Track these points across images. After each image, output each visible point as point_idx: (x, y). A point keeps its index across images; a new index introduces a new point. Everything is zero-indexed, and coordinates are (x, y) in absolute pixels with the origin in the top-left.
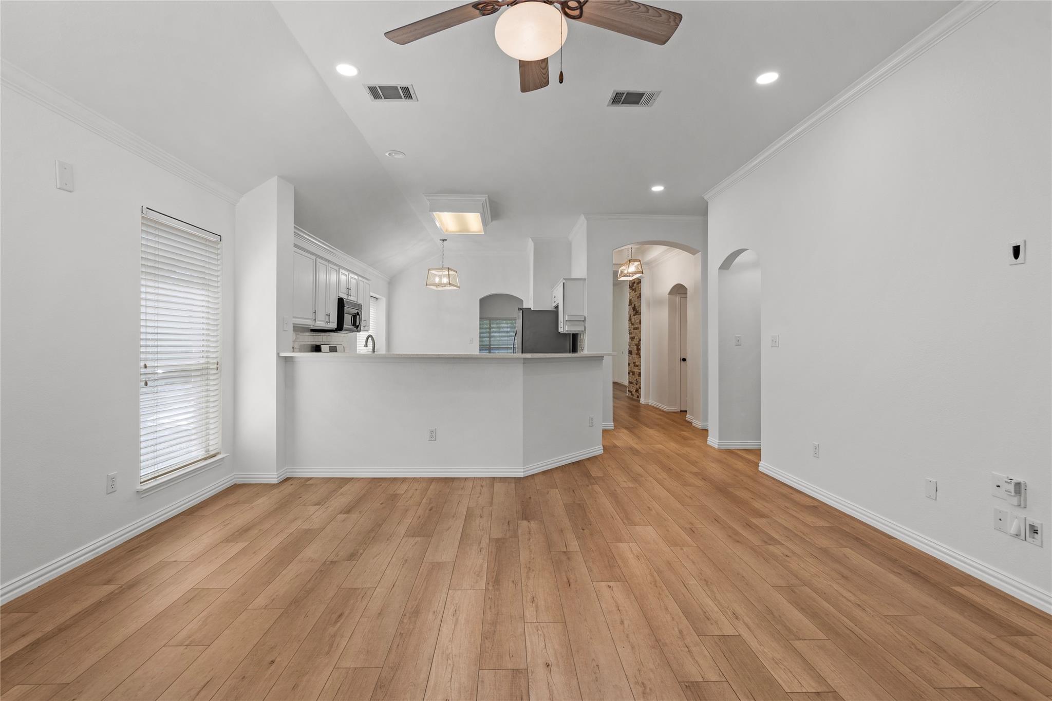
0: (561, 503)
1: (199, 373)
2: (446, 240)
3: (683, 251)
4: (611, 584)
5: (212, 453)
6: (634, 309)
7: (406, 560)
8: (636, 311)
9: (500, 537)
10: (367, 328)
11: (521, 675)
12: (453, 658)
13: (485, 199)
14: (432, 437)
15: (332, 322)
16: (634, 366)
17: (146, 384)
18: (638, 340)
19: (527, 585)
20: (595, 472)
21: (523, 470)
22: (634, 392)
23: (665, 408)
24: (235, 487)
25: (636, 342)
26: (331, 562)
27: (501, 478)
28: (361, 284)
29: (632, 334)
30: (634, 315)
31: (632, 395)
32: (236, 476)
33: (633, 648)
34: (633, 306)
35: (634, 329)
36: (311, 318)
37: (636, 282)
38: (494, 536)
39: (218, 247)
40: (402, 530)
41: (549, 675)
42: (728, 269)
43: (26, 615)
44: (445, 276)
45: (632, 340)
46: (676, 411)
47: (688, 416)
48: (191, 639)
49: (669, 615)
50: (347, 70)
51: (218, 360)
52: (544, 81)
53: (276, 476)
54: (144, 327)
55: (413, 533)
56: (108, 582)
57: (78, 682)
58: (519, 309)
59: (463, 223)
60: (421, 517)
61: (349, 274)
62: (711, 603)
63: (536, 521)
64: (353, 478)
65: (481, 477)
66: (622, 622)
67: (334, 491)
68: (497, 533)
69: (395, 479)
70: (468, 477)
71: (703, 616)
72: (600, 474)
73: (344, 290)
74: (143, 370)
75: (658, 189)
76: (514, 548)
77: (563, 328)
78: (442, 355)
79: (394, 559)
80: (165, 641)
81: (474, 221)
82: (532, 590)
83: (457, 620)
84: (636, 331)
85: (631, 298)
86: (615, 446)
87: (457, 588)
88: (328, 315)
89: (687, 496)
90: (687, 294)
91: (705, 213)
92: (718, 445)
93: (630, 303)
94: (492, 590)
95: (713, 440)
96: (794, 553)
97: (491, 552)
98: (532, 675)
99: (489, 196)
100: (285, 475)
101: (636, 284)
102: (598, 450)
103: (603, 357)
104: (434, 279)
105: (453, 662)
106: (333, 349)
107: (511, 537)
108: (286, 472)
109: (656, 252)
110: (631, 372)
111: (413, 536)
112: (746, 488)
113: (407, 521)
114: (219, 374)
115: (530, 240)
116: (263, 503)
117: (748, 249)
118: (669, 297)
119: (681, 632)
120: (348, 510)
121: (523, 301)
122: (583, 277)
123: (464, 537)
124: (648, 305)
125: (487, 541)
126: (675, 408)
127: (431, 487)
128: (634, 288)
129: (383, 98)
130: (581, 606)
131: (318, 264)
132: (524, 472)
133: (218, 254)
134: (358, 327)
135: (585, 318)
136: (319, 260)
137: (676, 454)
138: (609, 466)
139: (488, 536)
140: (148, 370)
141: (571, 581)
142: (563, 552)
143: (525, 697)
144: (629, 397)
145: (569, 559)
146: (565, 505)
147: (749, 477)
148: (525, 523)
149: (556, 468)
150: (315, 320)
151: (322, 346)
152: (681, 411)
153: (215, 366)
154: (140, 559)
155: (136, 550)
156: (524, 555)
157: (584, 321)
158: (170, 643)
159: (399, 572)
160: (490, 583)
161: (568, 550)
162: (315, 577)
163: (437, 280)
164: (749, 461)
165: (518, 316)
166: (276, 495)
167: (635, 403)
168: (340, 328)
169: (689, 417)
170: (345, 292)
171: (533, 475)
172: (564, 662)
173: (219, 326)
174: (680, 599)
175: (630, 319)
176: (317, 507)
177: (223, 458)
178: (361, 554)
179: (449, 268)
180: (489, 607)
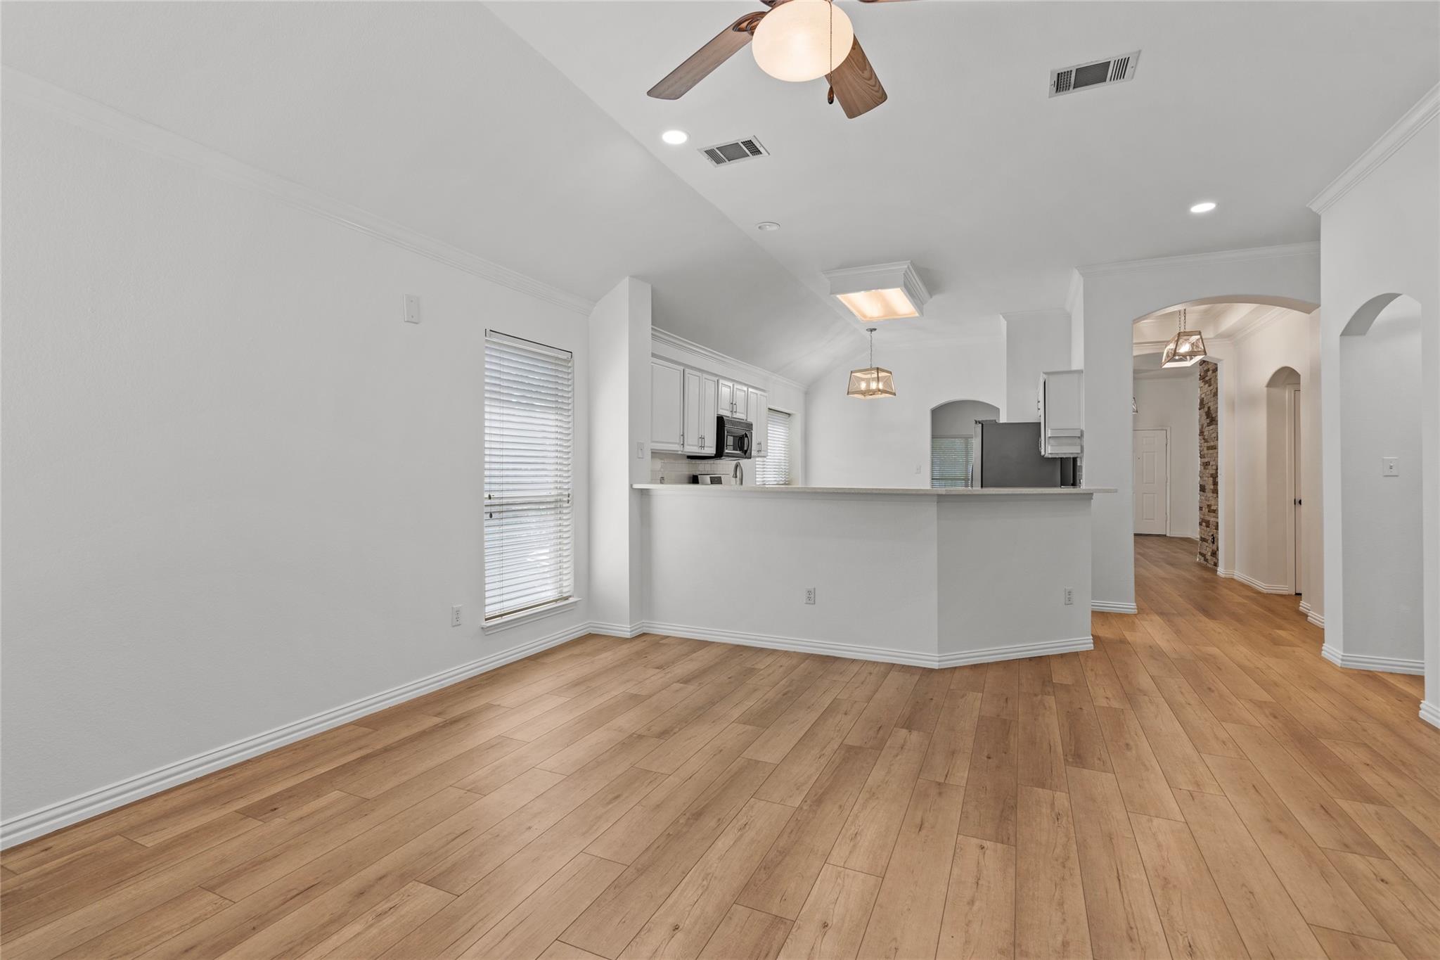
0: (976, 713)
1: (552, 506)
2: (875, 329)
3: (1289, 310)
4: (987, 844)
5: (565, 595)
6: (1208, 414)
7: (721, 751)
8: (1211, 418)
9: (856, 745)
10: (762, 453)
11: (782, 926)
12: (710, 880)
13: (906, 267)
14: (809, 598)
15: (707, 447)
16: (1209, 511)
17: (491, 516)
18: (1214, 467)
19: (857, 816)
20: (1062, 675)
21: (938, 659)
22: (1209, 556)
23: (1262, 586)
24: (591, 636)
25: (1211, 470)
26: (639, 735)
27: (904, 666)
28: (752, 397)
29: (1204, 457)
30: (1209, 425)
31: (1206, 560)
32: (591, 625)
33: (967, 942)
34: (1206, 409)
35: (1209, 448)
36: (678, 442)
37: (1211, 369)
38: (849, 742)
39: (570, 365)
40: (736, 713)
41: (820, 938)
42: (1365, 334)
43: (371, 730)
44: (873, 379)
45: (1205, 468)
46: (1281, 593)
47: (1303, 603)
48: (473, 786)
49: (1060, 914)
50: (675, 137)
51: (570, 492)
52: (879, 94)
53: (629, 630)
54: (488, 457)
55: (745, 720)
56: (438, 714)
57: (375, 800)
58: (976, 422)
59: (886, 304)
60: (768, 701)
61: (733, 385)
62: (1152, 915)
63: (921, 733)
64: (714, 642)
65: (876, 660)
66: (972, 902)
67: (683, 655)
68: (853, 740)
69: (762, 650)
70: (857, 658)
71: (1125, 934)
72: (1069, 681)
73: (727, 406)
74: (488, 502)
75: (1202, 208)
76: (867, 763)
77: (1048, 450)
78: (877, 489)
79: (708, 747)
80: (453, 782)
81: (899, 301)
82: (861, 824)
83: (741, 836)
84: (1211, 451)
85: (1202, 396)
86: (1123, 641)
87: (763, 798)
88: (702, 438)
89: (1217, 738)
90: (1299, 384)
91: (1315, 236)
92: (1342, 660)
93: (1202, 404)
94: (806, 810)
95: (1333, 650)
96: (1405, 878)
97: (833, 763)
98: (797, 931)
99: (912, 263)
100: (641, 629)
101: (1211, 372)
102: (1086, 643)
103: (1092, 494)
104: (859, 385)
105: (708, 885)
106: (716, 481)
107: (872, 748)
108: (643, 626)
109: (1238, 314)
110: (1204, 523)
111: (744, 724)
112: (1365, 744)
113: (749, 703)
114: (570, 509)
115: (1001, 317)
116: (606, 658)
117: (1399, 295)
118: (1268, 391)
119: (1065, 944)
120: (686, 681)
121: (998, 411)
122: (1078, 370)
123: (810, 734)
124: (1232, 406)
125: (836, 747)
126: (1286, 589)
127: (802, 665)
128: (1207, 378)
129: (726, 160)
130: (919, 863)
131: (687, 375)
132: (939, 661)
133: (569, 373)
134: (745, 452)
135: (1082, 432)
136: (687, 371)
137: (1240, 666)
138: (1092, 670)
139: (841, 740)
140: (492, 501)
141: (926, 824)
142: (937, 782)
143: (772, 954)
144: (1199, 564)
145: (940, 794)
146: (981, 718)
147: (1386, 726)
148: (904, 732)
149: (997, 663)
150: (683, 445)
151: (699, 476)
152: (1291, 594)
153: (566, 499)
154: (472, 697)
155: (474, 688)
156: (877, 774)
157: (1081, 437)
158: (456, 785)
159: (705, 763)
160: (809, 802)
161: (946, 782)
162: (614, 749)
163: (863, 386)
164: (1402, 696)
165: (975, 432)
166: (624, 650)
167: (1207, 575)
168: (719, 454)
169: (1304, 605)
170: (728, 408)
171: (956, 668)
172: (850, 929)
173: (570, 454)
174: (1096, 895)
175: (1202, 433)
176: (658, 670)
177: (576, 602)
178: (675, 733)
179: (878, 369)
180: (790, 831)
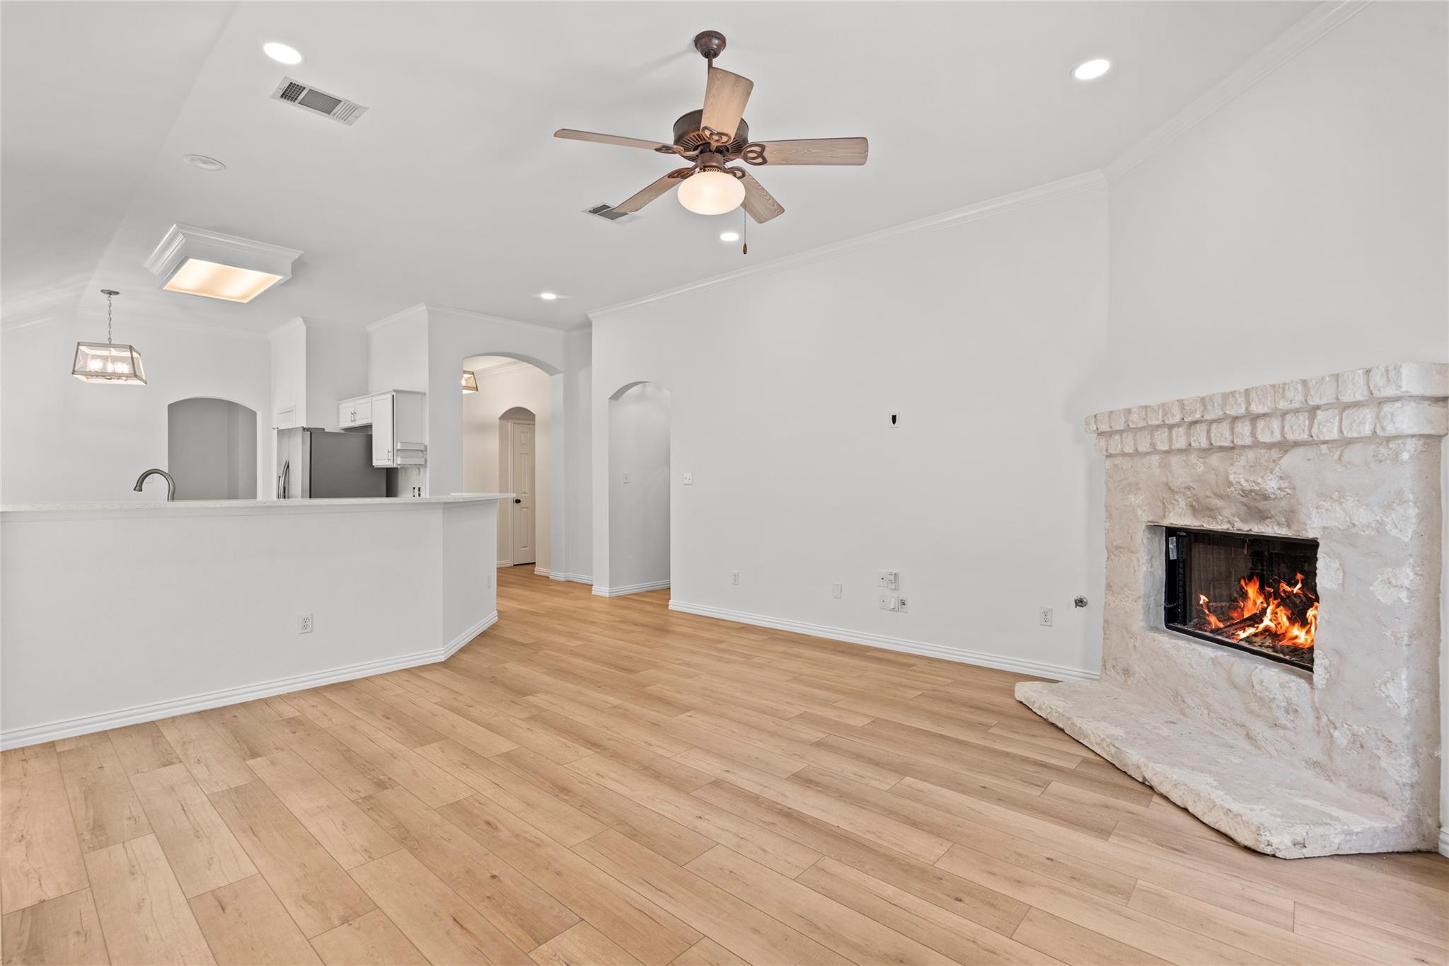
2: (117, 293)
3: (538, 369)
13: (297, 256)
14: (305, 627)
21: (443, 652)
42: (617, 400)
46: (509, 565)
65: (387, 672)
69: (245, 705)
70: (366, 676)
72: (530, 640)
75: (548, 296)
89: (642, 640)
90: (532, 420)
92: (609, 593)
99: (302, 255)
102: (494, 617)
115: (297, 319)
117: (642, 383)
118: (500, 422)
121: (255, 413)
122: (422, 391)
129: (297, 101)
135: (426, 447)
137: (580, 608)
138: (523, 630)
142: (613, 707)
146: (546, 673)
152: (514, 565)
165: (301, 439)
169: (539, 570)
171: (453, 656)
